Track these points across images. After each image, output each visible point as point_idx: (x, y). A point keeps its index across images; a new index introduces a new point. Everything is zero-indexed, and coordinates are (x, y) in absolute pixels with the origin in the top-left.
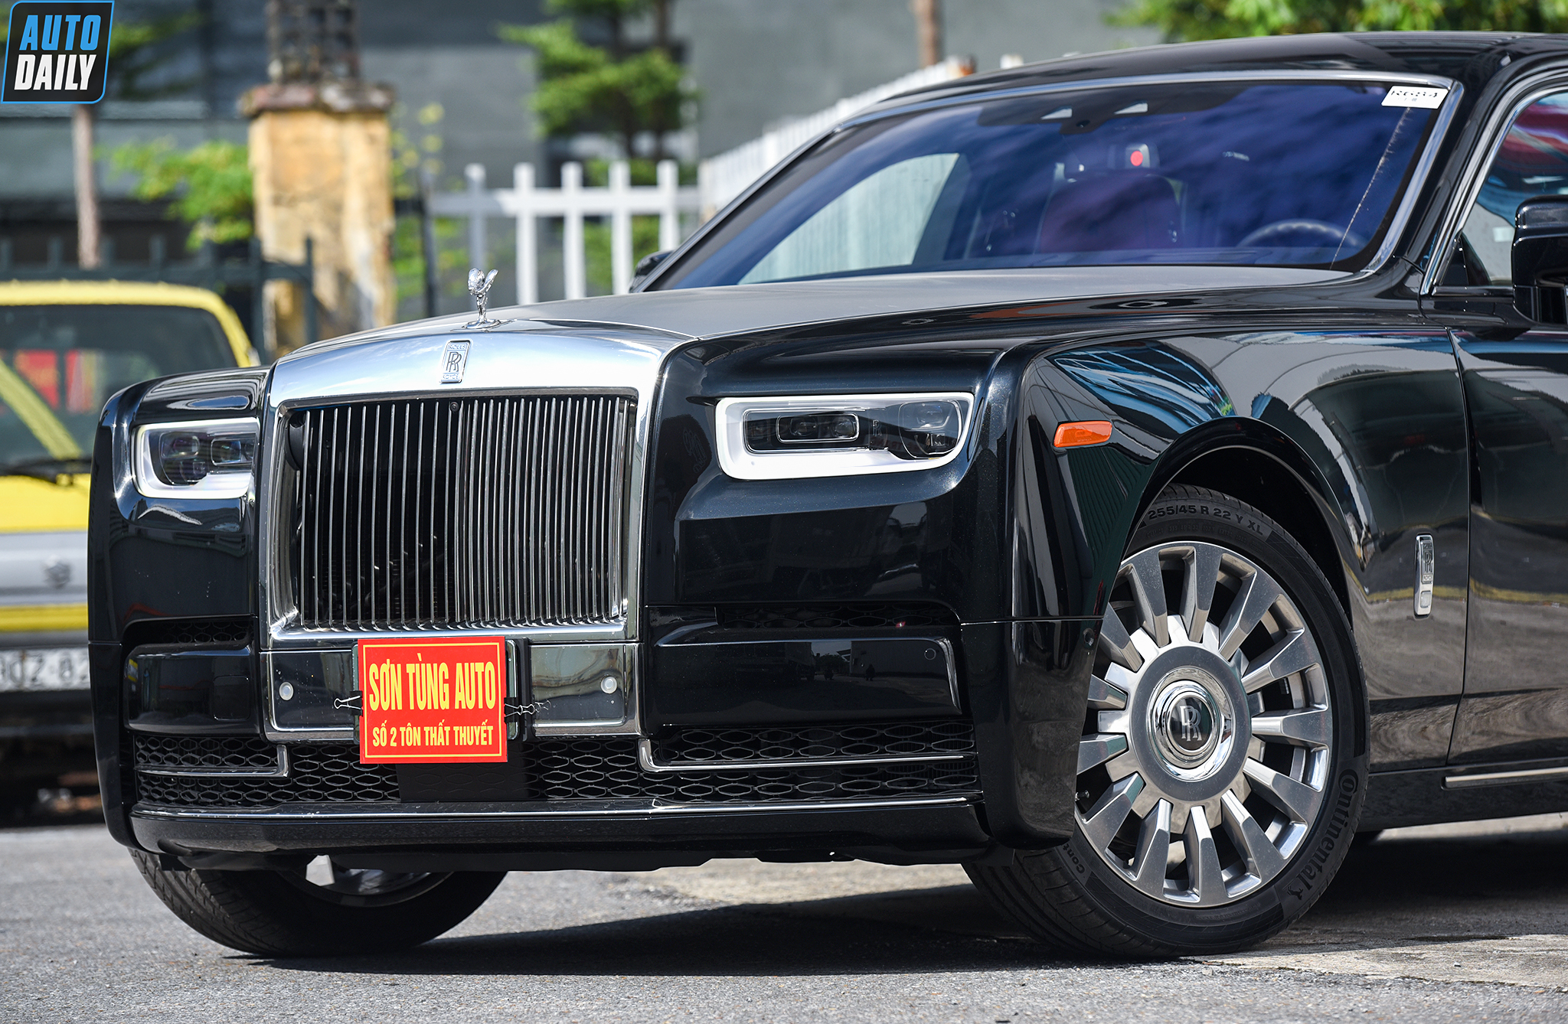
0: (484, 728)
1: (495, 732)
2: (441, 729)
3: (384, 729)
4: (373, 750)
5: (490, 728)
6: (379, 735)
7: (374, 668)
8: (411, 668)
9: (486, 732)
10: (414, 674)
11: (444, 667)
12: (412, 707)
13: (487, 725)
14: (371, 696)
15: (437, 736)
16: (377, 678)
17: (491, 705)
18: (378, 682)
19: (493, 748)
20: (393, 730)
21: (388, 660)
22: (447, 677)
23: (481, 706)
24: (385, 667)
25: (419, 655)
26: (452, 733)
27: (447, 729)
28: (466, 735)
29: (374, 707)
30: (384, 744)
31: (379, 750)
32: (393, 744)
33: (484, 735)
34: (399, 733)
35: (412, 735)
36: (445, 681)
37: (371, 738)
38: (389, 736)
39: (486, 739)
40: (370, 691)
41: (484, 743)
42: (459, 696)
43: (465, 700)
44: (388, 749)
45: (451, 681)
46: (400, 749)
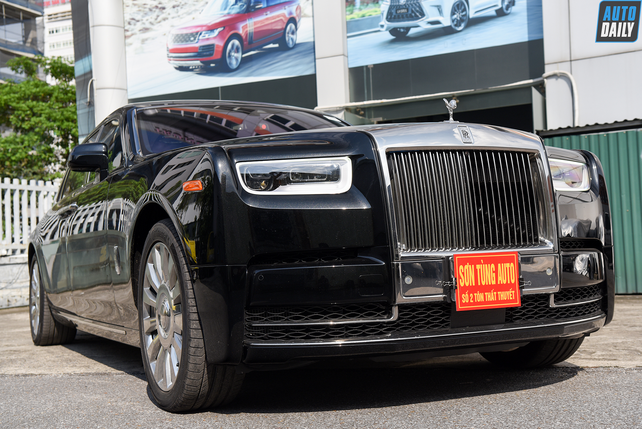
0: (511, 292)
1: (515, 293)
2: (492, 293)
3: (467, 295)
4: (462, 304)
5: (513, 292)
6: (465, 298)
7: (461, 267)
8: (478, 267)
9: (512, 293)
10: (480, 269)
11: (493, 266)
12: (479, 284)
13: (512, 290)
14: (460, 280)
15: (491, 297)
16: (463, 271)
17: (513, 282)
18: (463, 273)
19: (515, 301)
20: (471, 295)
21: (468, 264)
22: (494, 270)
23: (509, 282)
24: (466, 267)
25: (482, 261)
26: (497, 295)
27: (495, 293)
28: (503, 295)
29: (462, 285)
30: (467, 302)
31: (465, 304)
32: (472, 301)
33: (511, 295)
34: (474, 296)
35: (480, 297)
36: (493, 272)
37: (461, 299)
38: (470, 298)
39: (512, 297)
40: (460, 278)
41: (511, 298)
42: (500, 278)
43: (502, 280)
44: (470, 304)
45: (496, 272)
46: (475, 303)
